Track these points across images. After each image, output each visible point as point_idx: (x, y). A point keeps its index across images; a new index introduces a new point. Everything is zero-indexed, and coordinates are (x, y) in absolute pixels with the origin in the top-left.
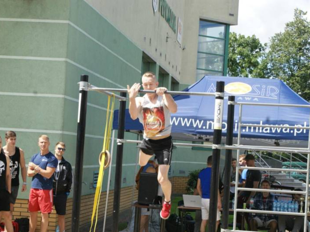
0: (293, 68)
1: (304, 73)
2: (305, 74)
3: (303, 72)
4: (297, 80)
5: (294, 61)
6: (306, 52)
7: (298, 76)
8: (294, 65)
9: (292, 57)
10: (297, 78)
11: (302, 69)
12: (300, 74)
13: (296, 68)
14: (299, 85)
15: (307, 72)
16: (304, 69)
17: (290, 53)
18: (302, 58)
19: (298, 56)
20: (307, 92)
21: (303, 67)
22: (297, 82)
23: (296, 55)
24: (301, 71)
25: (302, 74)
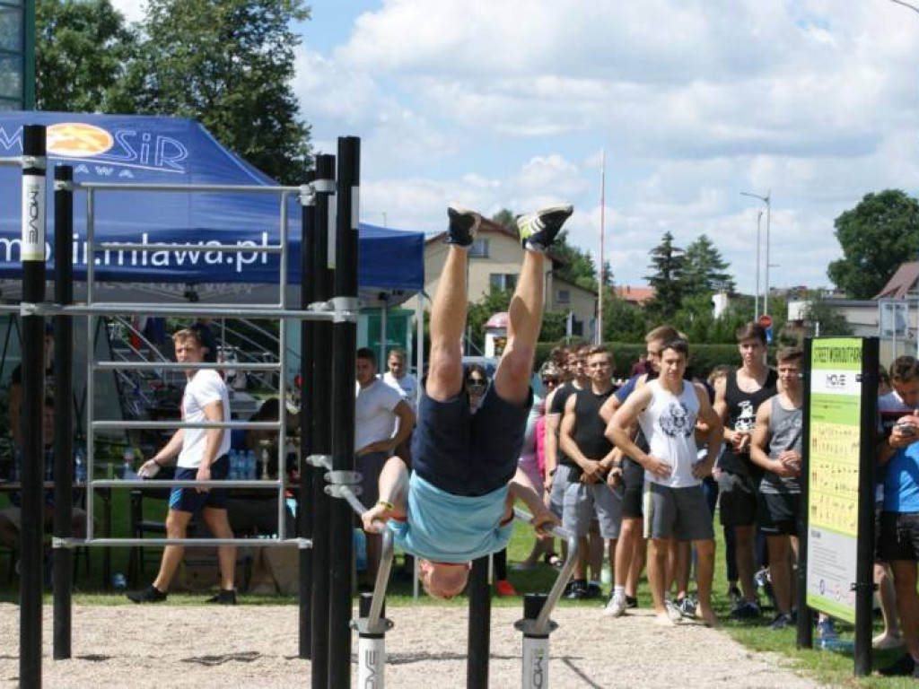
0: (213, 87)
1: (244, 98)
2: (243, 102)
3: (239, 96)
4: (225, 119)
5: (214, 68)
6: (246, 42)
7: (227, 109)
8: (215, 77)
9: (208, 58)
10: (224, 113)
11: (237, 89)
12: (231, 102)
13: (220, 85)
14: (233, 132)
15: (250, 95)
16: (241, 88)
17: (202, 47)
18: (236, 59)
19: (226, 55)
20: (253, 151)
21: (238, 82)
22: (228, 126)
23: (220, 51)
24: (235, 92)
25: (237, 102)
